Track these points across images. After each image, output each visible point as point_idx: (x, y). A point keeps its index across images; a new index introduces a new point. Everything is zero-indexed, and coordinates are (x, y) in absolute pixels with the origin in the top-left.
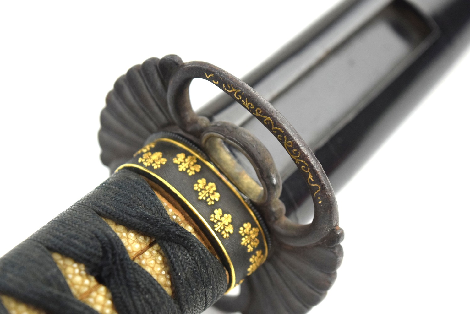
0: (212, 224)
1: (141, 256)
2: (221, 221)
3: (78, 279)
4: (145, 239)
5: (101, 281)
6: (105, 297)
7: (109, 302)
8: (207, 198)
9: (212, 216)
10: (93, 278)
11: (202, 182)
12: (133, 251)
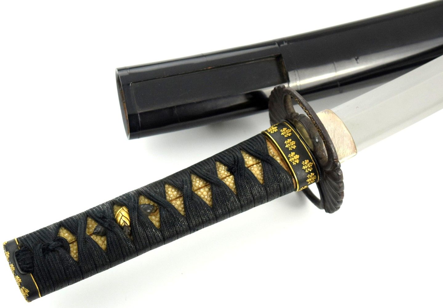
0: (289, 158)
1: (252, 166)
2: (293, 157)
3: (223, 172)
4: (256, 160)
5: (232, 173)
6: (232, 180)
7: (233, 182)
8: (289, 147)
9: (290, 155)
10: (229, 173)
11: (289, 140)
12: (249, 164)
